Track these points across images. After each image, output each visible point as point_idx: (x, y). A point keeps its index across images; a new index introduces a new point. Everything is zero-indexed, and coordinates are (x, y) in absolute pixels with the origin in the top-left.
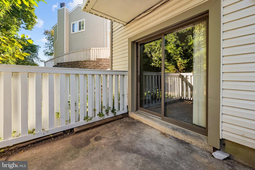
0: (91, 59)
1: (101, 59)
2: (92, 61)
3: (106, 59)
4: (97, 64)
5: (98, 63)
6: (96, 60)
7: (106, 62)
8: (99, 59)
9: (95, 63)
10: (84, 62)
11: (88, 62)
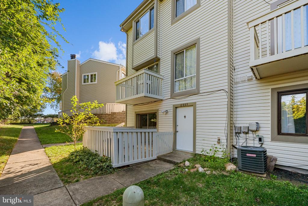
0: (107, 112)
1: (115, 113)
2: (107, 114)
3: (120, 113)
4: (111, 117)
5: (113, 116)
6: (110, 113)
7: (119, 115)
8: (113, 113)
9: (110, 116)
10: (100, 115)
11: (104, 115)
